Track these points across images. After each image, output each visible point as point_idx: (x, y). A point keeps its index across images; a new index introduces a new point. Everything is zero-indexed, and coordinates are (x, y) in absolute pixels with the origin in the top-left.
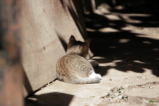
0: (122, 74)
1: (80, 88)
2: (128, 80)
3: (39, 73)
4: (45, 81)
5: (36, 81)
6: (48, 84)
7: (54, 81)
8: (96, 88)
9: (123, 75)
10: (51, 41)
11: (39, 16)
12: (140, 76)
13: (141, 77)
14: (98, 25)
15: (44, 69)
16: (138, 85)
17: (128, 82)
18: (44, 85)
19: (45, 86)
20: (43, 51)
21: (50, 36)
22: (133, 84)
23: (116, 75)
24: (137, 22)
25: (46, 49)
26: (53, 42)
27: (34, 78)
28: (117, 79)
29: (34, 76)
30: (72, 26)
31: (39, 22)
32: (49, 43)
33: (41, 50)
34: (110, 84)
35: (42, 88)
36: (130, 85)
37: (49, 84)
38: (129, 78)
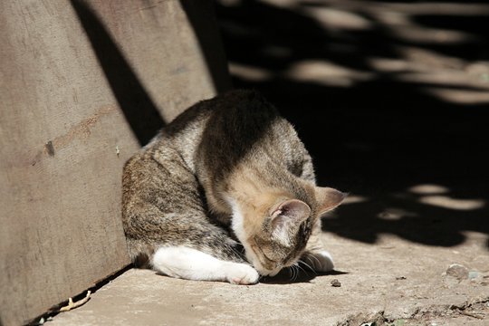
0: (382, 259)
1: (203, 319)
2: (410, 282)
3: (31, 255)
4: (54, 288)
5: (15, 290)
6: (66, 304)
7: (93, 290)
8: (275, 321)
9: (386, 264)
10: (78, 119)
11: (27, 8)
12: (459, 268)
13: (466, 273)
14: (279, 52)
15: (48, 241)
16: (454, 308)
17: (408, 293)
18: (51, 306)
19: (54, 312)
20: (47, 159)
21: (75, 98)
22: (431, 302)
23: (356, 265)
24: (442, 36)
25: (60, 153)
26: (89, 122)
27: (9, 276)
28: (362, 279)
29: (7, 268)
30: (169, 55)
31: (26, 36)
32: (69, 125)
33: (39, 156)
34: (331, 303)
35: (42, 321)
36: (419, 304)
37: (71, 304)
38: (414, 275)
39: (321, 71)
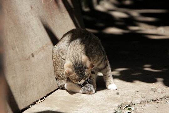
0: (131, 86)
1: (78, 105)
2: (140, 93)
3: (27, 87)
4: (34, 96)
5: (23, 97)
6: (38, 101)
7: (46, 97)
8: (100, 105)
9: (133, 87)
10: (41, 46)
11: (25, 14)
12: (154, 88)
13: (157, 90)
14: (101, 25)
15: (32, 82)
16: (153, 100)
17: (139, 96)
18: (34, 102)
19: (34, 103)
20: (32, 58)
21: (40, 40)
22: (146, 98)
23: (124, 88)
24: (150, 19)
25: (36, 56)
26: (44, 47)
27: (21, 93)
28: (126, 92)
29: (20, 91)
30: (68, 27)
31: (25, 22)
32: (38, 48)
33: (29, 57)
34: (116, 99)
35: (31, 106)
36: (143, 99)
37: (39, 101)
38: (141, 90)
39: (113, 30)
